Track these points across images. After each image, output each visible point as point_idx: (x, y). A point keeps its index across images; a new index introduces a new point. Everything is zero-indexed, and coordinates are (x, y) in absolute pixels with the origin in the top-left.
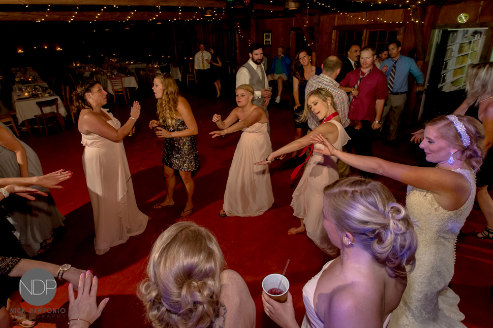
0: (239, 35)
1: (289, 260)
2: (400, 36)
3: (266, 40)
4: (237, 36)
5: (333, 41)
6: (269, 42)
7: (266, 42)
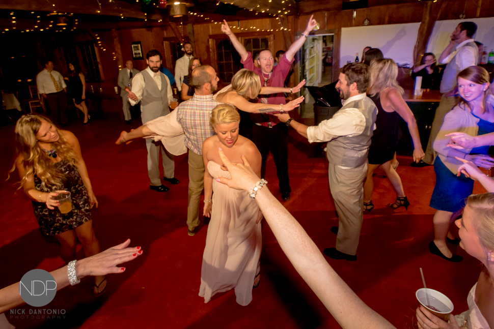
0: (100, 47)
1: (421, 269)
2: (272, 42)
3: (136, 52)
4: (96, 49)
5: (211, 50)
6: (139, 54)
7: (136, 54)
